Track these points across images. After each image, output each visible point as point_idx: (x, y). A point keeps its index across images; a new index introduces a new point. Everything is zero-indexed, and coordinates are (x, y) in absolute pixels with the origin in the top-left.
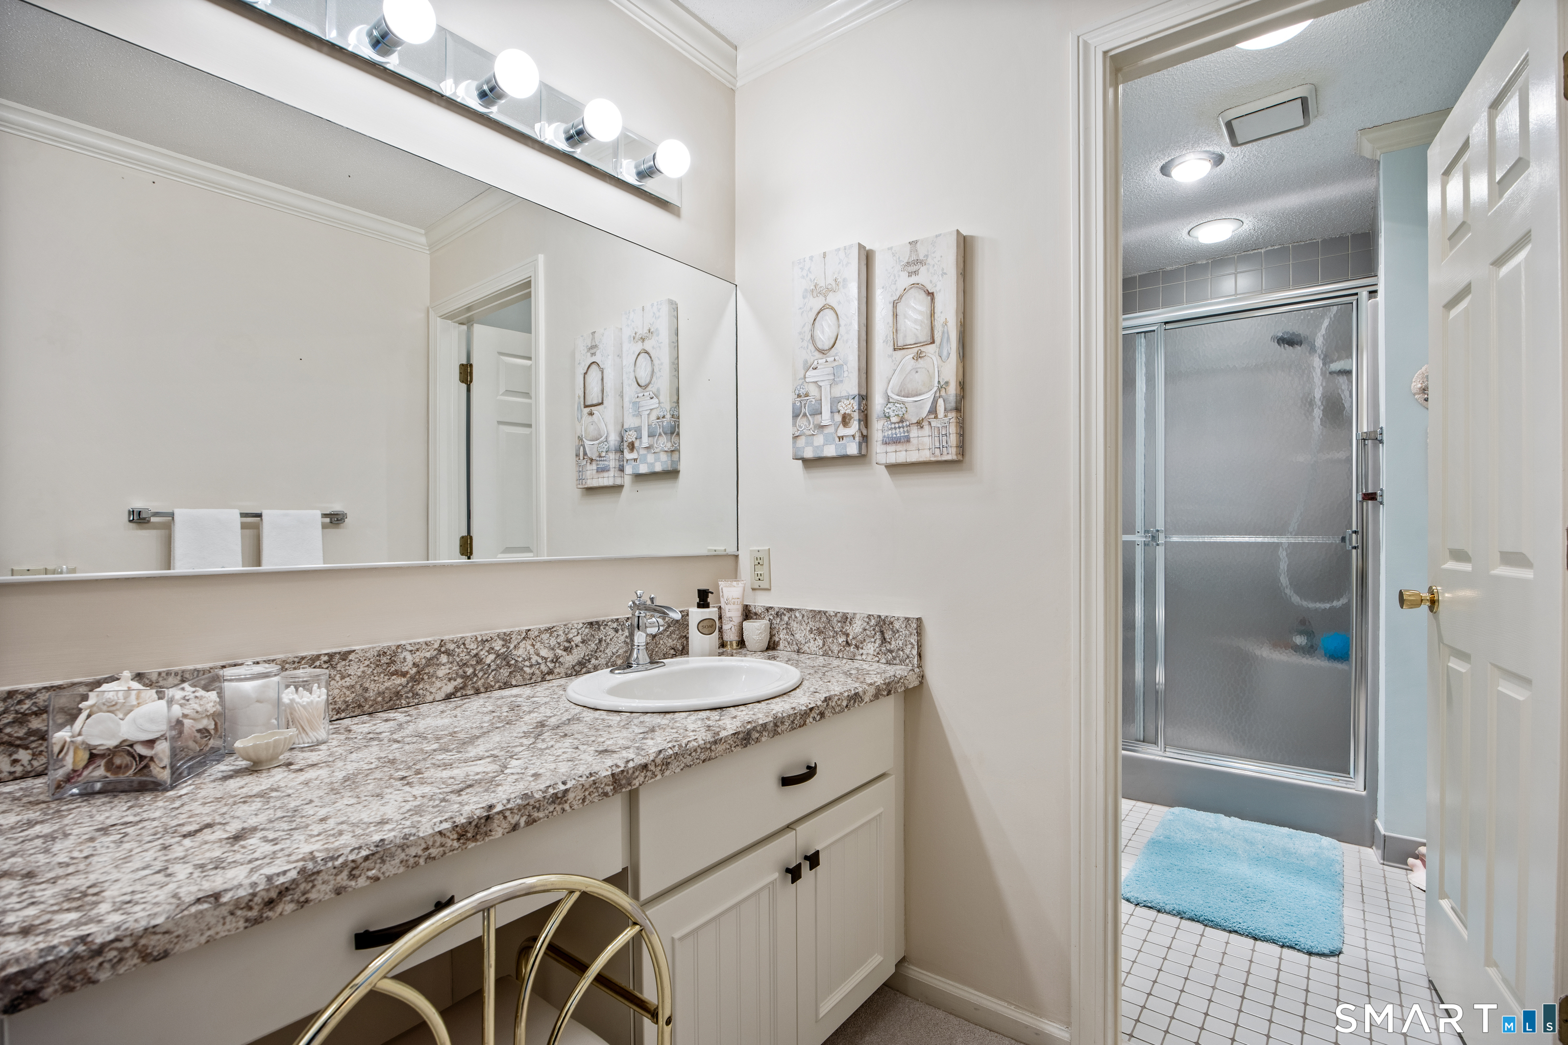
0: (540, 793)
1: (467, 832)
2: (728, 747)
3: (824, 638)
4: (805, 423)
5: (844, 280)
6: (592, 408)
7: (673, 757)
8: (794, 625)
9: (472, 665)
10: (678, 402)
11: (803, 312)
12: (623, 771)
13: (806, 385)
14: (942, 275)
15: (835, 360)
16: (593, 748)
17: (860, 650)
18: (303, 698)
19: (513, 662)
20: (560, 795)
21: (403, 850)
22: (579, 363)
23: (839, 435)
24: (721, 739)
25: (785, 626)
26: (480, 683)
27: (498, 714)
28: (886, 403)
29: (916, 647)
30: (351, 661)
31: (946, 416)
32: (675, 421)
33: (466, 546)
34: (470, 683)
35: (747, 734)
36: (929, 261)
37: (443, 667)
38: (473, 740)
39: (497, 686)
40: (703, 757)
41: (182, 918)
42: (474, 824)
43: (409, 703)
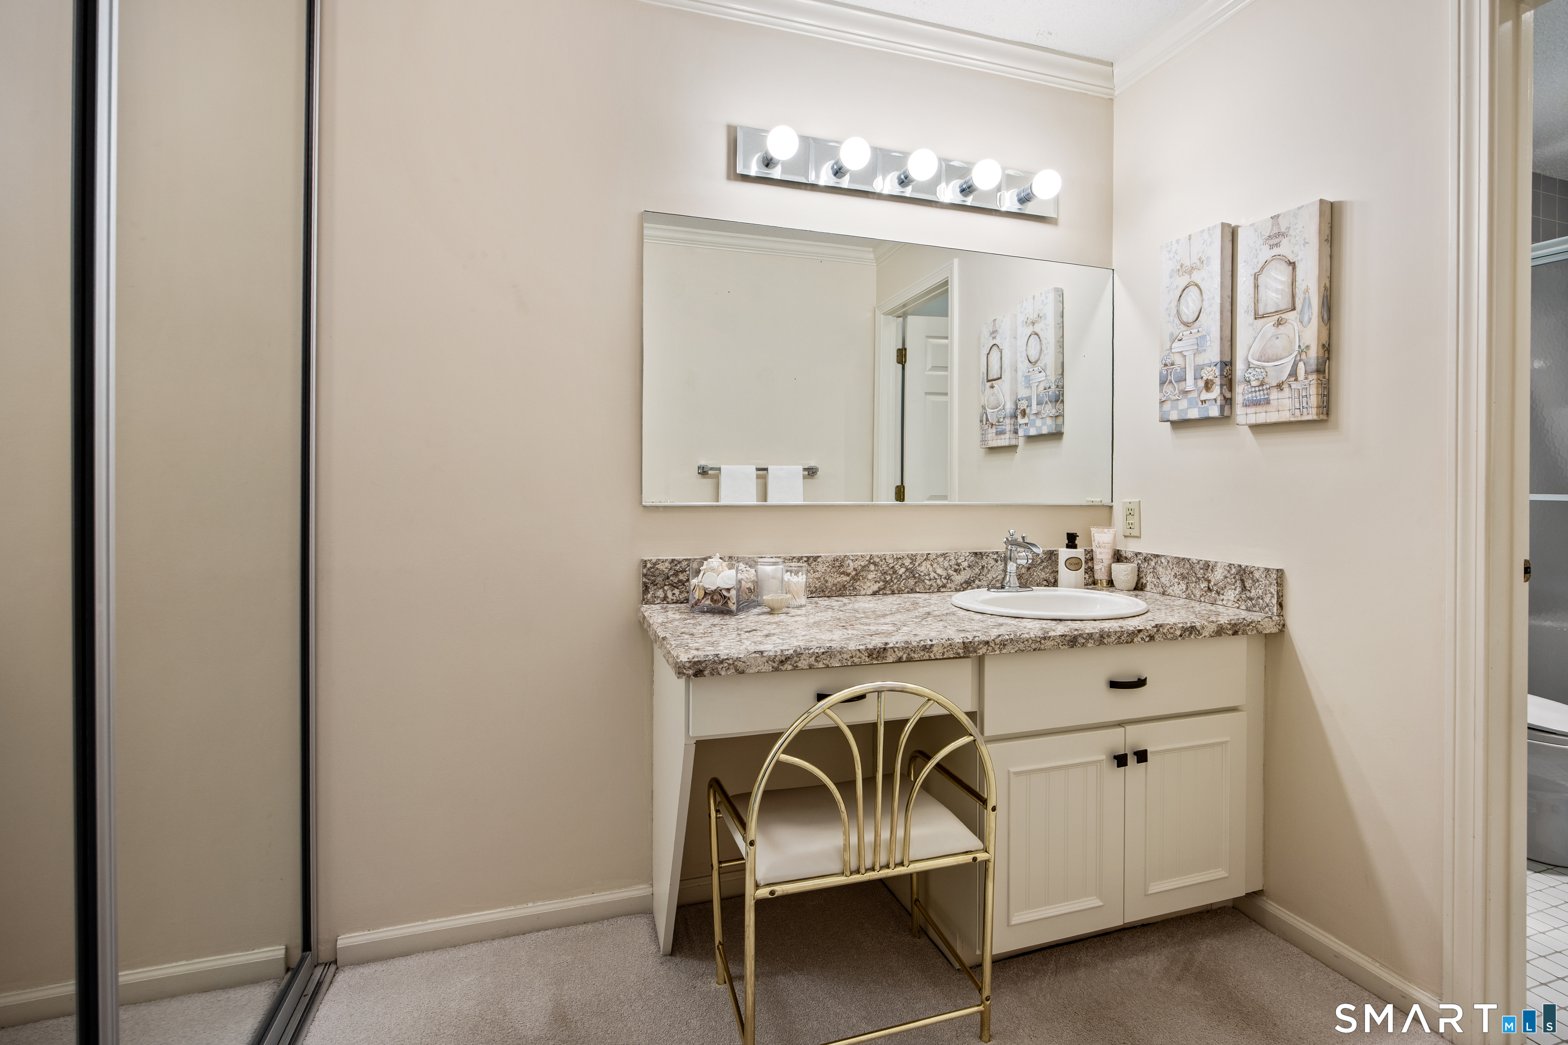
0: (916, 643)
1: (873, 653)
2: (1056, 644)
3: (1188, 583)
4: (1171, 389)
5: (1208, 258)
6: (993, 382)
7: (1009, 641)
8: (1160, 570)
9: (890, 574)
10: (1062, 374)
11: (1170, 290)
12: (971, 642)
13: (1171, 354)
14: (1304, 245)
15: (1198, 331)
16: (956, 628)
17: (1221, 596)
18: (794, 579)
19: (917, 575)
20: (928, 647)
21: (841, 654)
22: (984, 346)
23: (1202, 399)
24: (1050, 637)
25: (1152, 570)
26: (895, 587)
27: (903, 606)
28: (1246, 368)
29: (1276, 596)
30: (819, 562)
31: (1306, 378)
32: (1059, 391)
33: (900, 493)
34: (888, 586)
35: (1074, 638)
36: (1291, 232)
37: (871, 573)
38: (884, 616)
39: (906, 591)
40: (1033, 646)
41: (749, 657)
42: (877, 650)
43: (850, 594)
